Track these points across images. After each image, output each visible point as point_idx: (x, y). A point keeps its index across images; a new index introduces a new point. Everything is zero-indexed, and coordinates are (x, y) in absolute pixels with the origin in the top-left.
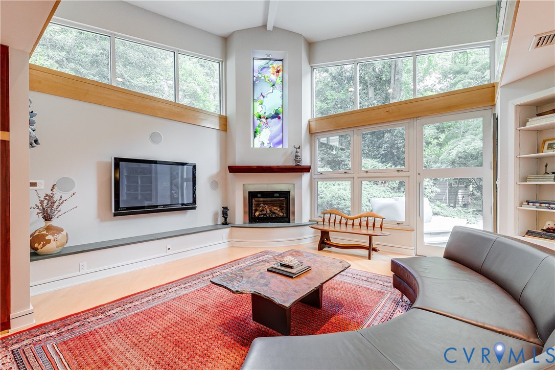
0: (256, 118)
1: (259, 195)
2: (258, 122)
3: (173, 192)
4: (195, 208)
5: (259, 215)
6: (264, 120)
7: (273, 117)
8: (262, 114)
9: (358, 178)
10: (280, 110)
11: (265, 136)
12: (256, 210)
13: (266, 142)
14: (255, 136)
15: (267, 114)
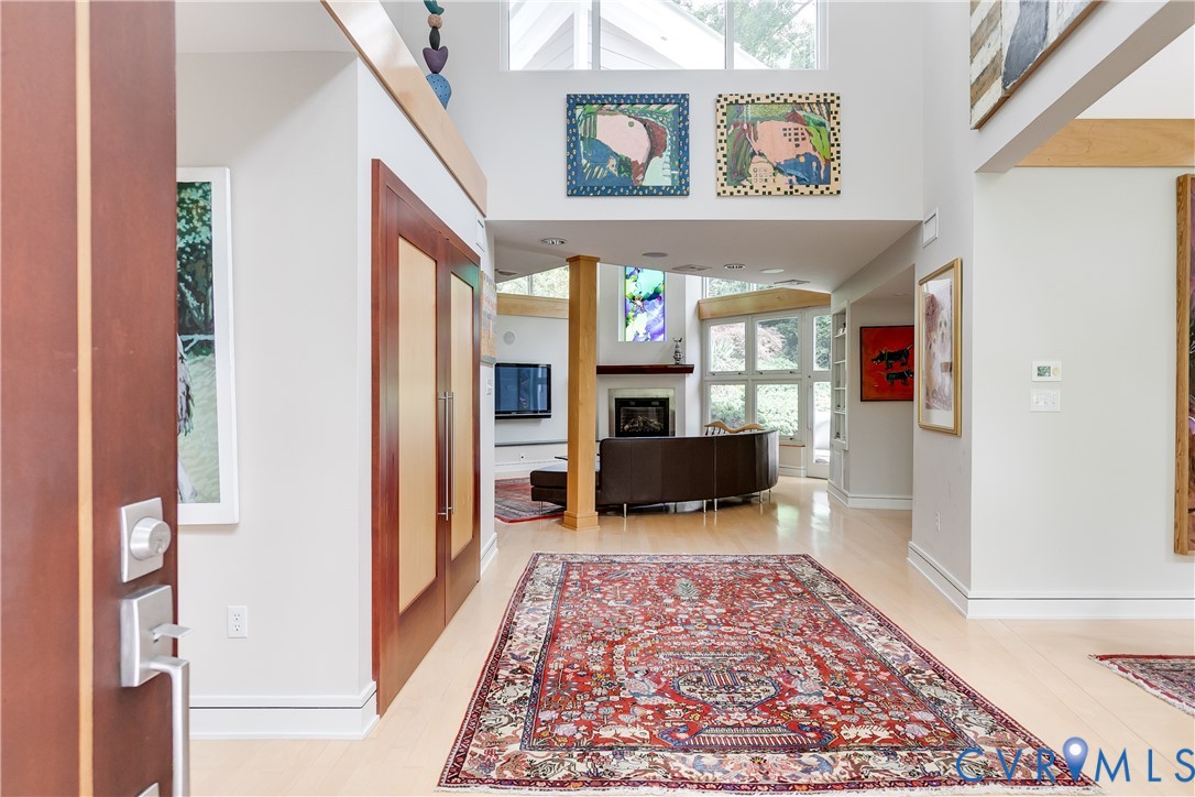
0: (628, 301)
1: (633, 403)
2: (631, 306)
3: (522, 400)
4: (549, 416)
5: (629, 429)
6: (639, 303)
7: (651, 298)
8: (636, 294)
9: (753, 380)
10: (661, 288)
11: (639, 324)
12: (626, 423)
13: (642, 331)
14: (627, 325)
15: (643, 295)
